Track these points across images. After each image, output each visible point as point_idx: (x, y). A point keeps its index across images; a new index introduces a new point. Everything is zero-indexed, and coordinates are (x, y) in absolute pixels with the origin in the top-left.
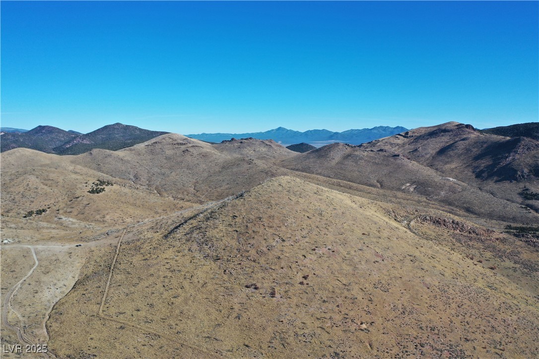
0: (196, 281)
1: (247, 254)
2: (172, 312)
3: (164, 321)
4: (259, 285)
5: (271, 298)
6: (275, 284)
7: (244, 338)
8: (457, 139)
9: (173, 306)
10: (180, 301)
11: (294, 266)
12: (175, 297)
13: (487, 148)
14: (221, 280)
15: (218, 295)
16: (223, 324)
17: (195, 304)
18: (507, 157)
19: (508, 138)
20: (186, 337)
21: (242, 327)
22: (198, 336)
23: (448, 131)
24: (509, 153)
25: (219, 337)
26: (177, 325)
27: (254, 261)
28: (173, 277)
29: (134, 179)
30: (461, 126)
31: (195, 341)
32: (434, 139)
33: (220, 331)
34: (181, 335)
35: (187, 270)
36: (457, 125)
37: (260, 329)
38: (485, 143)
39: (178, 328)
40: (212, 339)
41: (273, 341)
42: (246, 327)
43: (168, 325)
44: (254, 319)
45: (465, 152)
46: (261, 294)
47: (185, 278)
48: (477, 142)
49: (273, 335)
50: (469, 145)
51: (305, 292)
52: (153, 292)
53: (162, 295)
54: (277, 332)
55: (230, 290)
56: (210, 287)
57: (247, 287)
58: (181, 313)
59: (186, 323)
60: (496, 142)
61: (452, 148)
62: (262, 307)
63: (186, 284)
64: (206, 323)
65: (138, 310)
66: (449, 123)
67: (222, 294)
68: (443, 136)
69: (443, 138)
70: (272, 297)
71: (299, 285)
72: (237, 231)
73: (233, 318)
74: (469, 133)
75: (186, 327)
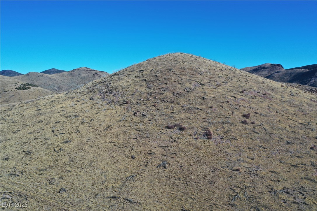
0: (97, 124)
1: (161, 97)
2: (57, 160)
3: (42, 172)
4: (184, 125)
5: (208, 140)
6: (207, 124)
7: (180, 197)
8: (272, 73)
9: (61, 153)
10: (71, 146)
11: (225, 105)
12: (66, 142)
13: (294, 76)
14: (131, 122)
15: (128, 138)
16: (138, 176)
17: (93, 149)
18: (310, 81)
19: (308, 70)
20: (75, 197)
21: (172, 180)
22: (96, 195)
23: (266, 68)
24: (311, 78)
25: (135, 197)
26: (61, 178)
27: (172, 102)
28: (67, 122)
29: (57, 90)
30: (274, 65)
31: (91, 205)
32: (258, 73)
33: (135, 187)
34: (65, 195)
35: (85, 115)
36: (272, 65)
37: (204, 182)
38: (293, 73)
39: (63, 184)
40: (122, 200)
41: (235, 203)
42: (179, 179)
43: (46, 178)
44: (191, 168)
45: (280, 79)
46: (190, 135)
47: (82, 123)
48: (287, 73)
49: (231, 192)
50: (282, 75)
51: (253, 131)
52: (36, 137)
53: (48, 141)
54: (235, 186)
55: (144, 131)
56: (115, 129)
57: (168, 128)
58: (71, 161)
59: (77, 175)
60: (300, 73)
61: (271, 77)
62: (198, 150)
63: (83, 128)
64: (110, 175)
65: (6, 159)
66: (265, 64)
67: (133, 136)
68: (263, 71)
69: (263, 72)
70: (208, 138)
71: (242, 124)
72: (145, 80)
73: (155, 167)
74: (280, 69)
75: (76, 182)
